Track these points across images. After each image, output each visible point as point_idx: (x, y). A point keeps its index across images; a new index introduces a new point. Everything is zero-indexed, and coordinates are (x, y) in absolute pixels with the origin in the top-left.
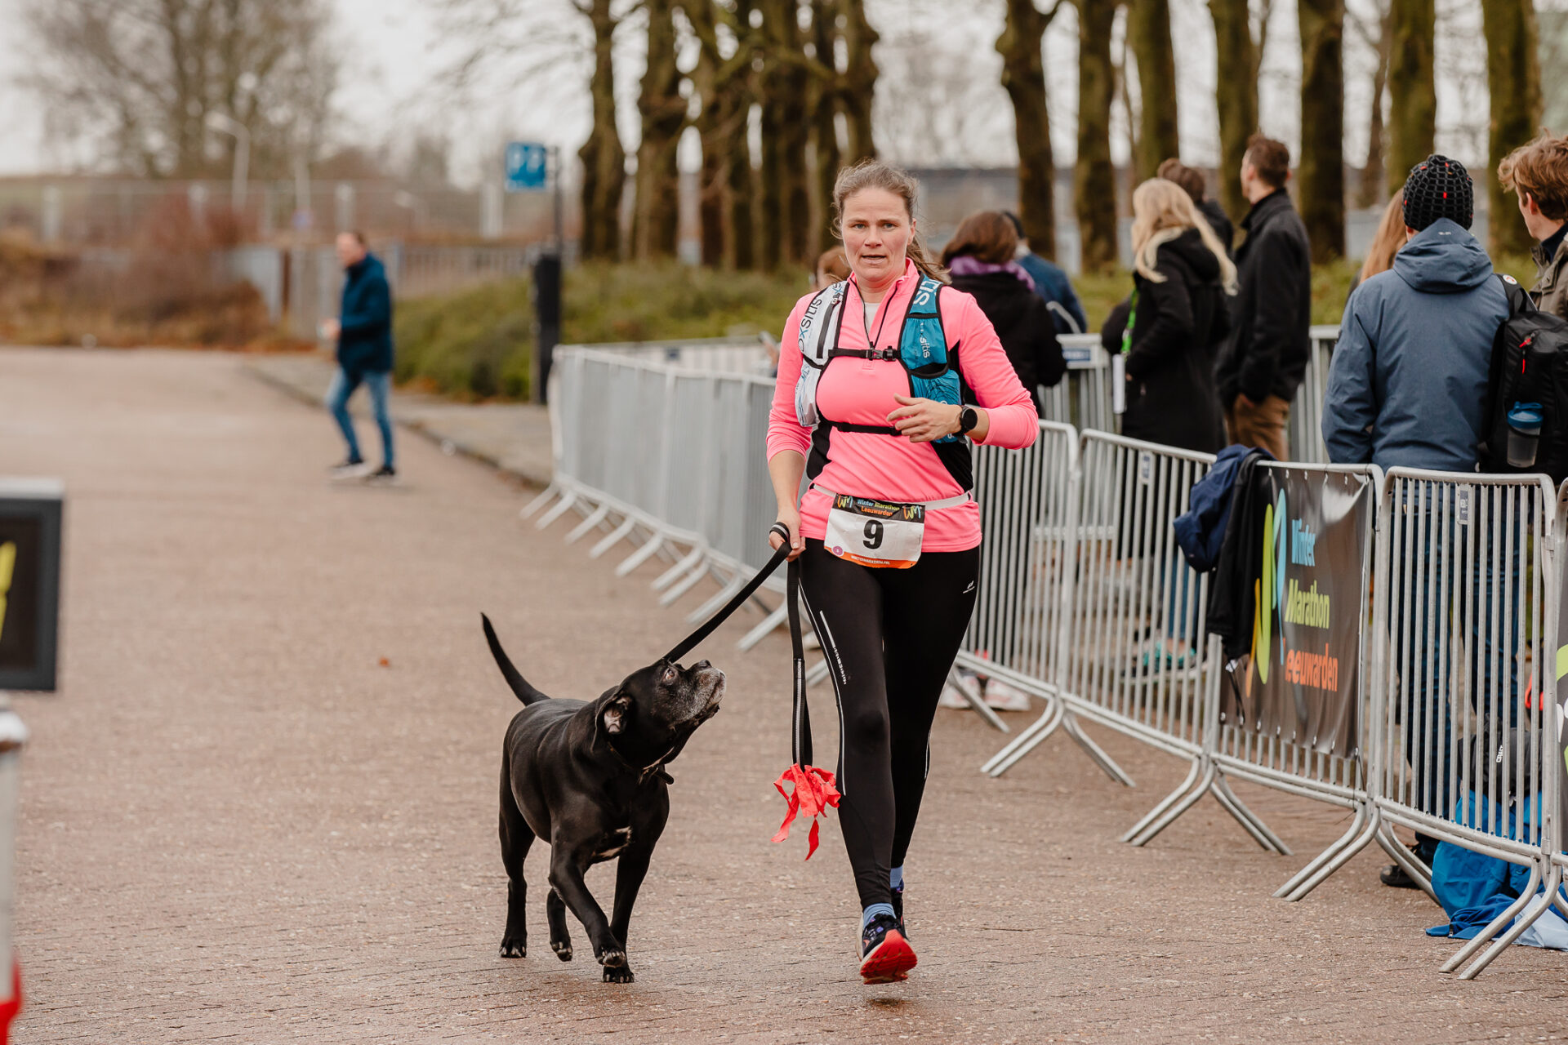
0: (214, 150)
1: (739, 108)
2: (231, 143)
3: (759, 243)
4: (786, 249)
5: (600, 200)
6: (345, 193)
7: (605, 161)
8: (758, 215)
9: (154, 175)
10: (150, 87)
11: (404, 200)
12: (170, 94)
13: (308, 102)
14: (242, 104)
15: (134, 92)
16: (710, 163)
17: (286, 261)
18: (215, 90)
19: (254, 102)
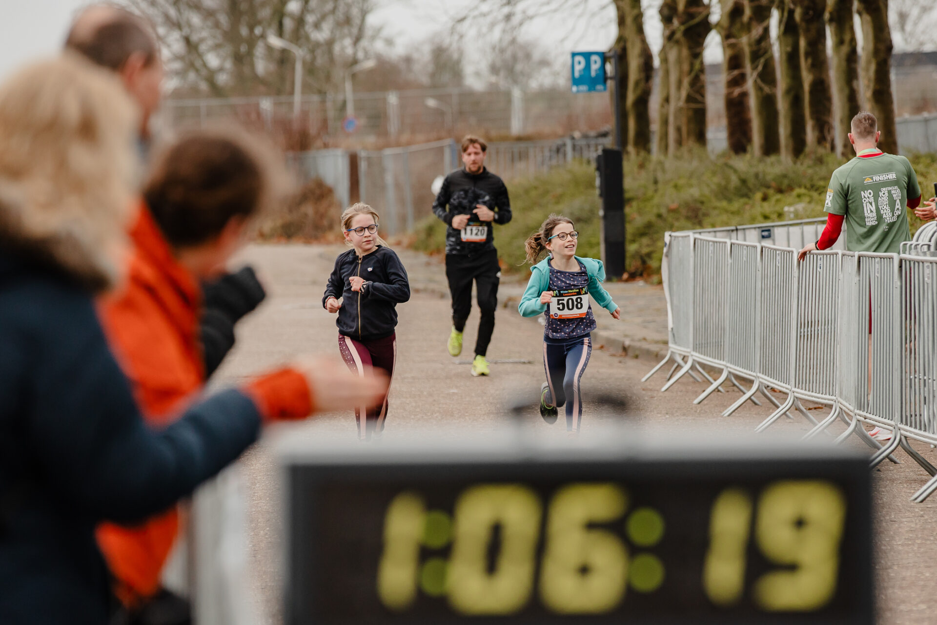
0: (262, 66)
1: (761, 14)
2: (283, 59)
3: (783, 130)
4: (810, 135)
5: (631, 97)
6: (393, 99)
7: (634, 64)
8: (782, 105)
9: (216, 90)
10: (209, 14)
11: (431, 103)
12: (223, 19)
13: (348, 21)
14: (288, 24)
15: (196, 19)
16: (734, 62)
17: (354, 162)
18: (265, 13)
19: (300, 21)
